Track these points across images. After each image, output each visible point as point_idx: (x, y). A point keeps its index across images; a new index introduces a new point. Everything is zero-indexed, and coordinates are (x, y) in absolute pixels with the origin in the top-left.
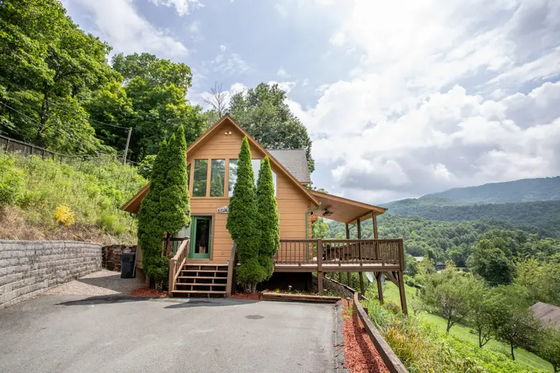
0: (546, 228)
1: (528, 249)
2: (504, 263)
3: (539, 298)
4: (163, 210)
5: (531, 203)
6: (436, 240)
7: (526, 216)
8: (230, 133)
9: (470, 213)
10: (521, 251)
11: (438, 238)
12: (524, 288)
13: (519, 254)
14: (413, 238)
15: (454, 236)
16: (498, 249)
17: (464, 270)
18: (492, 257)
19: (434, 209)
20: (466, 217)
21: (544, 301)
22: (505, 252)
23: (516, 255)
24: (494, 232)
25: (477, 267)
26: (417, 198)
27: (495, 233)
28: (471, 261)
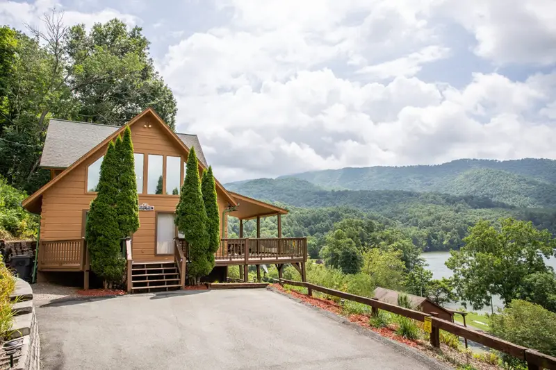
0: (389, 218)
1: (374, 239)
2: (354, 253)
3: (378, 285)
4: (122, 214)
5: (381, 191)
6: (292, 229)
7: (375, 204)
8: (150, 126)
9: (328, 199)
10: (368, 241)
11: (294, 226)
12: (368, 276)
13: (366, 243)
14: (266, 226)
15: (310, 224)
16: (350, 239)
17: (317, 262)
18: (345, 248)
19: (291, 192)
20: (323, 203)
21: (381, 286)
22: (355, 242)
23: (363, 245)
24: (347, 221)
25: (330, 258)
26: (274, 178)
27: (348, 223)
28: (324, 252)
